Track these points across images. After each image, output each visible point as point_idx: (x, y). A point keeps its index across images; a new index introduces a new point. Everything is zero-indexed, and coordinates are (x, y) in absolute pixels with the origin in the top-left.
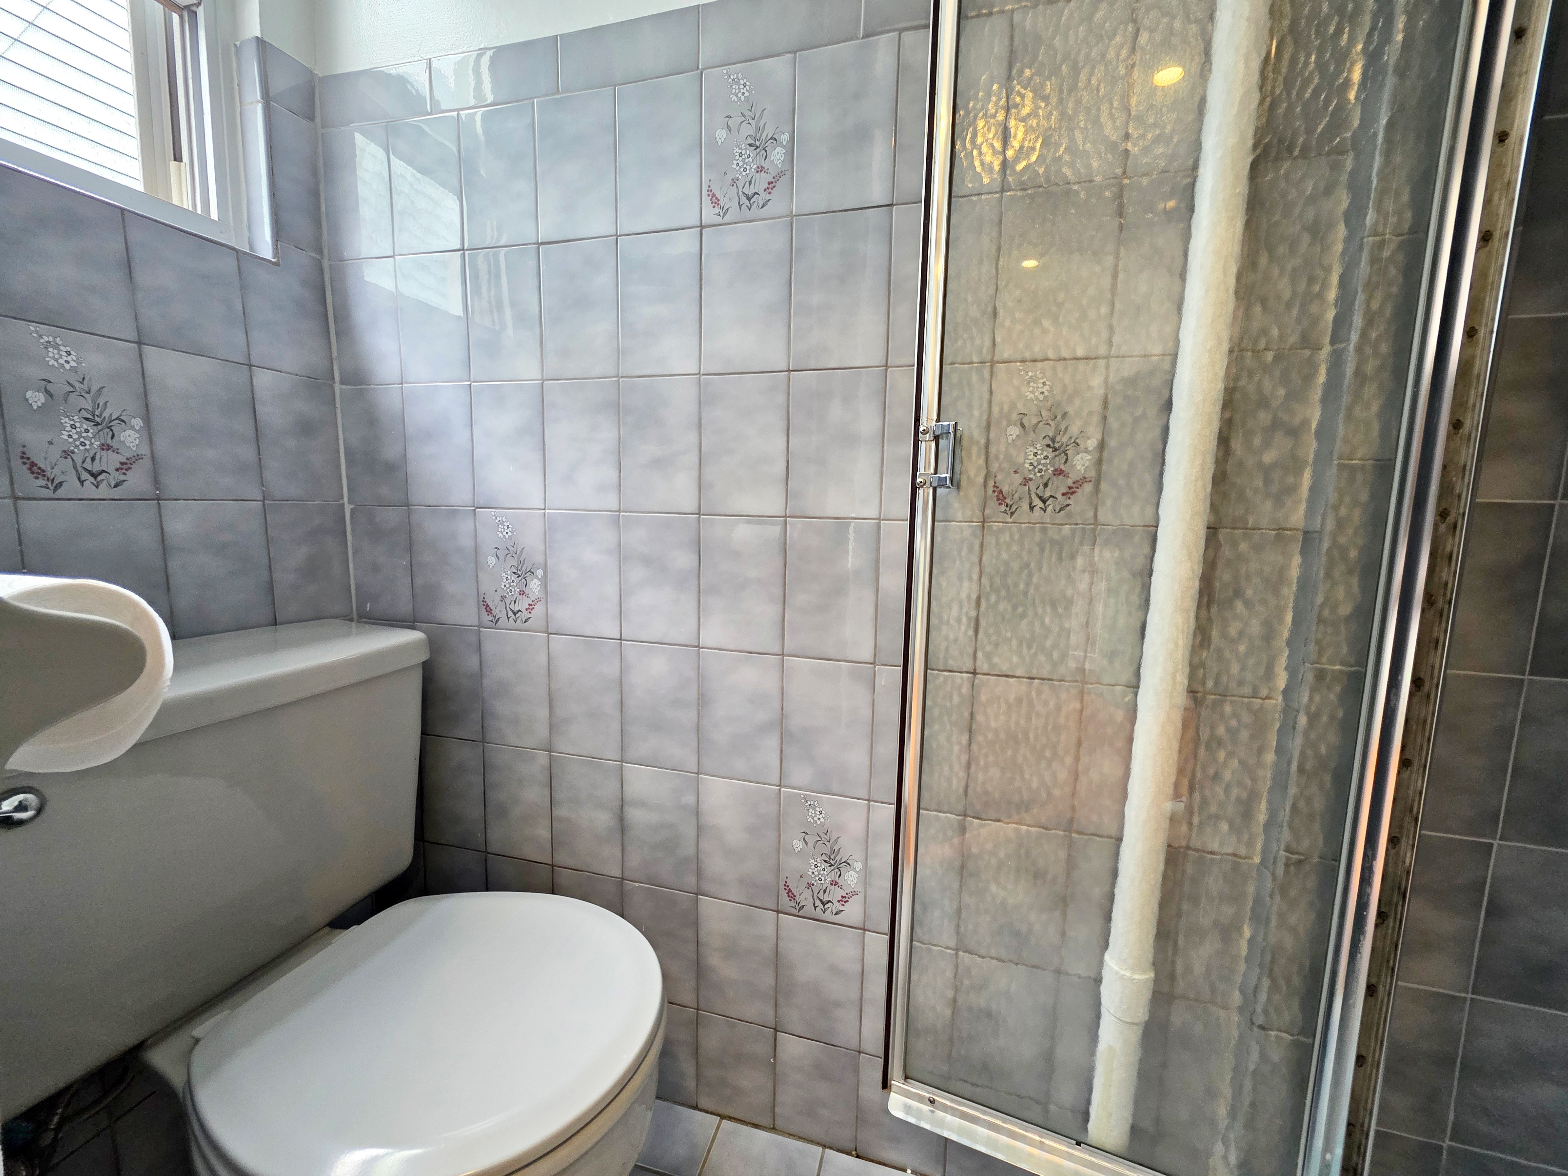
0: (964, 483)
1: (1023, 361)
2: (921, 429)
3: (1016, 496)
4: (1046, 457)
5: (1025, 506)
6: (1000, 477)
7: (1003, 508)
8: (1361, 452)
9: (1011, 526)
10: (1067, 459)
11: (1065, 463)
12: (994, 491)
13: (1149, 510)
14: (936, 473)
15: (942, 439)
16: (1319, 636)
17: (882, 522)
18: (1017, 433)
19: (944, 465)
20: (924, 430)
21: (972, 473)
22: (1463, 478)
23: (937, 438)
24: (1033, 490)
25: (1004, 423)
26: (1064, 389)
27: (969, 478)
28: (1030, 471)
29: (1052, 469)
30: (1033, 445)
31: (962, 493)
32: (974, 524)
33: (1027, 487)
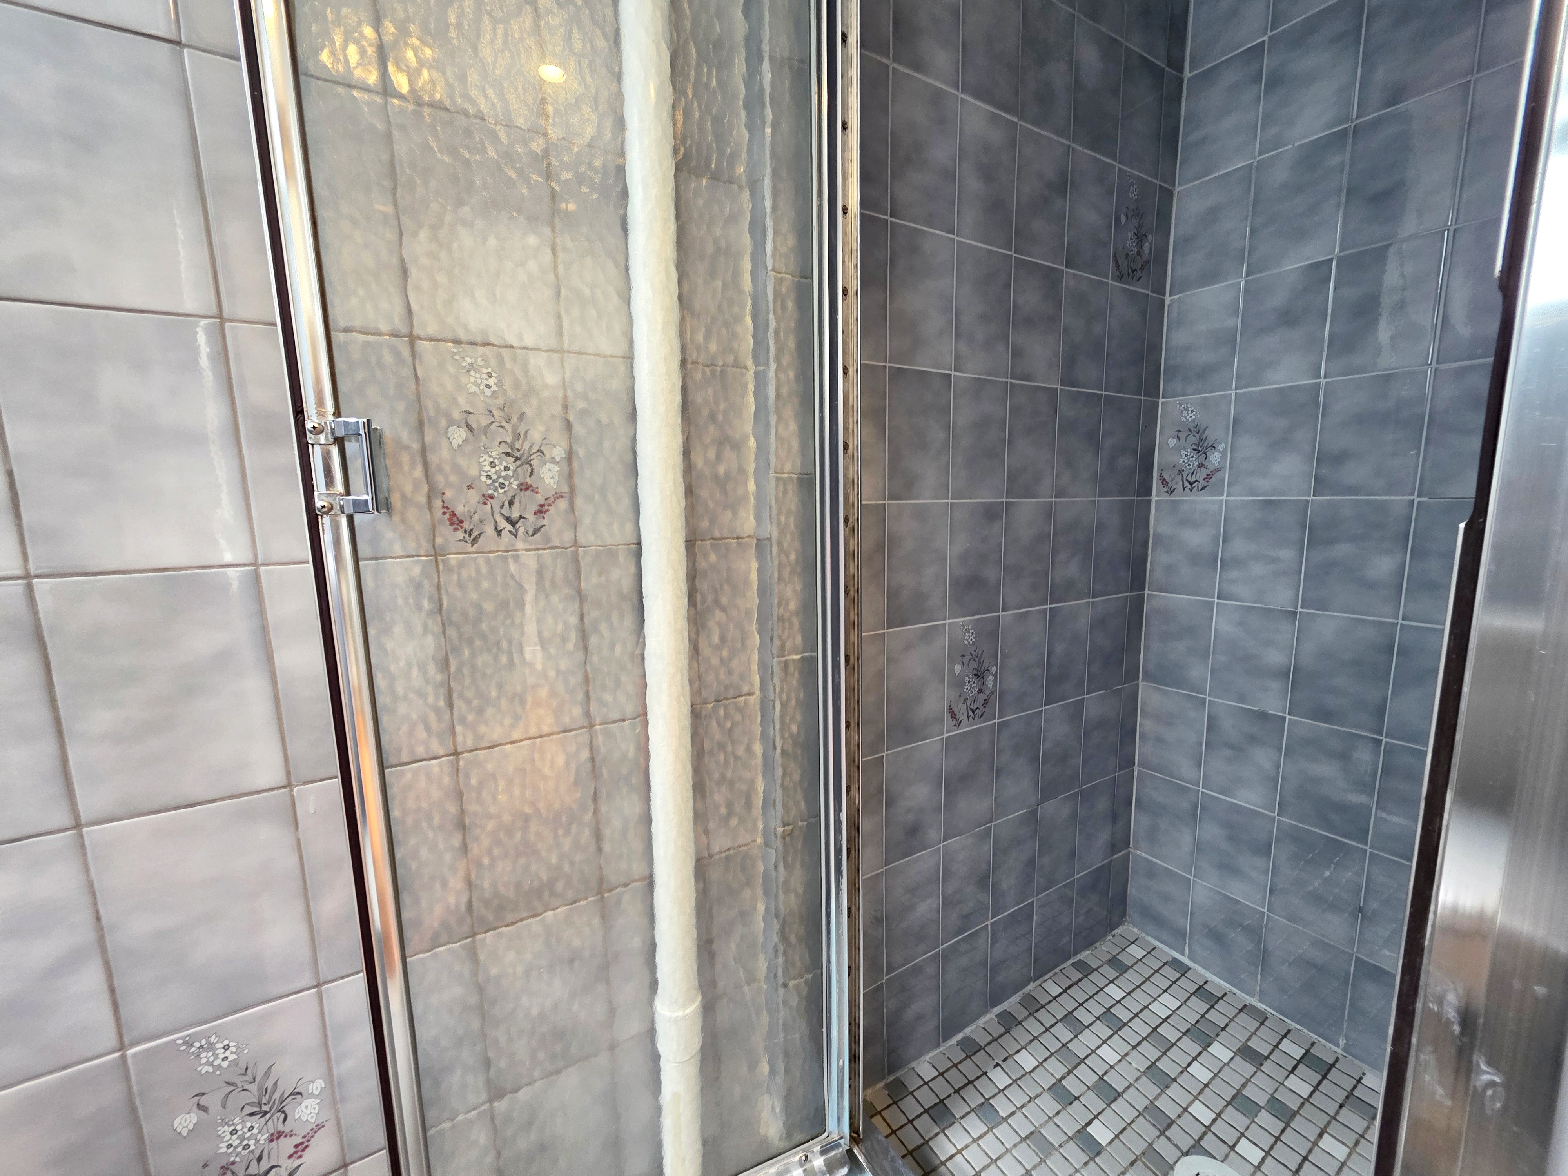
0: (396, 501)
1: (457, 342)
2: (309, 425)
3: (476, 518)
4: (506, 469)
5: (490, 531)
6: (449, 494)
7: (460, 535)
8: (788, 467)
9: (476, 558)
10: (532, 470)
11: (531, 474)
12: (444, 513)
13: (629, 527)
14: (348, 493)
15: (350, 441)
16: (780, 632)
17: (262, 568)
18: (464, 436)
19: (359, 481)
20: (314, 428)
21: (408, 488)
22: (854, 490)
23: (340, 442)
24: (497, 509)
25: (443, 423)
26: (517, 385)
27: (404, 497)
28: (488, 485)
29: (516, 483)
30: (486, 450)
31: (396, 518)
32: (422, 558)
33: (489, 506)
